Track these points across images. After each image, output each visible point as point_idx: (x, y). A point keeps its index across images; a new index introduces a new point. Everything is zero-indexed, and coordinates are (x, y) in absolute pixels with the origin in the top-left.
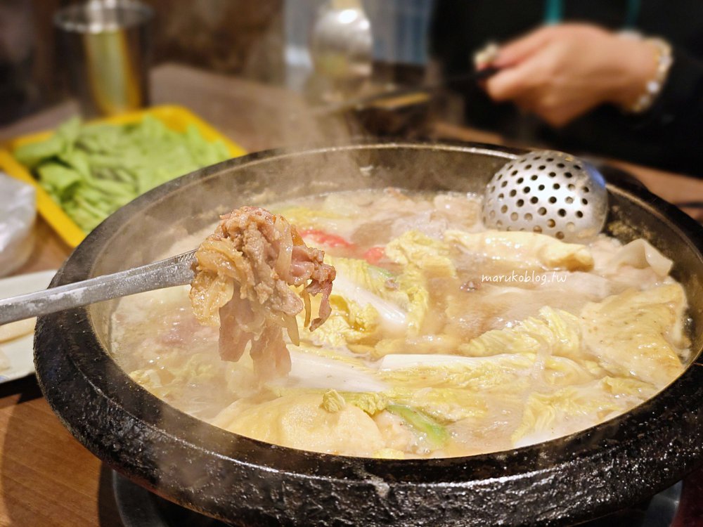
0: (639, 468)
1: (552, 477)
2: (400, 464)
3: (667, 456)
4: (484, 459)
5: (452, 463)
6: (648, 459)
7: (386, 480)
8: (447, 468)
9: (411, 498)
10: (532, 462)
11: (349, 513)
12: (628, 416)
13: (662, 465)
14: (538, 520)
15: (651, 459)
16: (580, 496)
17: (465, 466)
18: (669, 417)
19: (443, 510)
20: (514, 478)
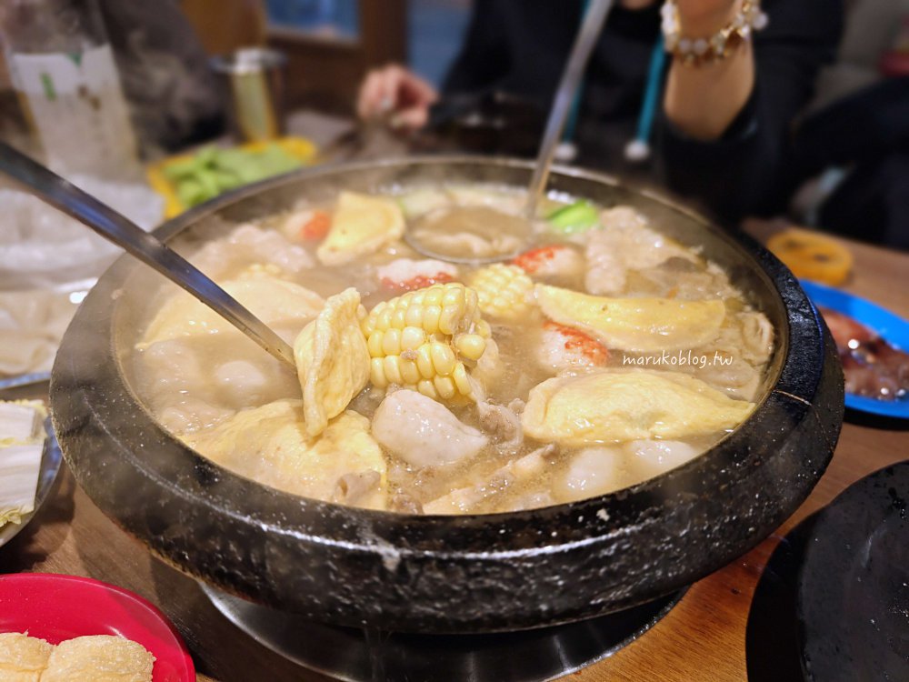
0: (720, 529)
1: (614, 547)
2: (417, 522)
3: (753, 512)
4: (527, 517)
5: (486, 523)
6: (731, 518)
7: (398, 545)
8: (479, 530)
9: (429, 573)
10: (589, 525)
11: (346, 589)
12: (706, 459)
13: (747, 523)
14: (593, 602)
15: (734, 518)
16: (648, 571)
17: (502, 529)
18: (755, 461)
19: (470, 591)
20: (565, 547)
